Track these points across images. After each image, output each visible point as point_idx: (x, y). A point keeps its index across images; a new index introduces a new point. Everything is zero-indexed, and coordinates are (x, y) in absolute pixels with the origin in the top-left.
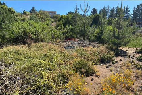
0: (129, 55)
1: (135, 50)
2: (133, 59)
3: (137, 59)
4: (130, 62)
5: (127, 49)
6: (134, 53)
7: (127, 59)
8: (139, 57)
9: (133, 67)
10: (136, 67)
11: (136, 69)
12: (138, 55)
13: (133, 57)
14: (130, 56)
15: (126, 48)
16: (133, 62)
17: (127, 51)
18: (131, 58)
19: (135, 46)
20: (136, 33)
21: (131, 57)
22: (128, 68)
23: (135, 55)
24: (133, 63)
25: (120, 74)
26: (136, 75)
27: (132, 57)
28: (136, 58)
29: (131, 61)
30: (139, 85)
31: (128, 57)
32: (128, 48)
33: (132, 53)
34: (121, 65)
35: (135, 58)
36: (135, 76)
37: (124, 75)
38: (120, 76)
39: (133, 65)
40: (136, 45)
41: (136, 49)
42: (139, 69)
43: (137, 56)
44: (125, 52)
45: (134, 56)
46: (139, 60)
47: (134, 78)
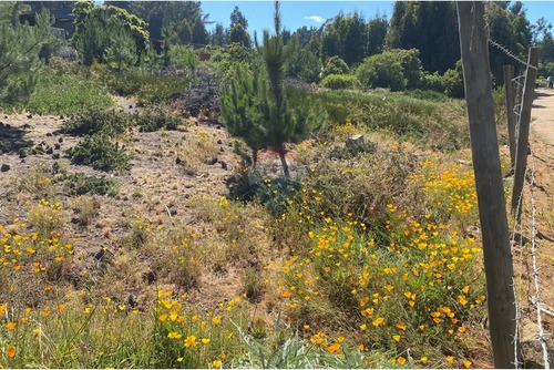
0: (37, 142)
1: (60, 122)
2: (57, 157)
3: (69, 158)
4: (46, 171)
5: (27, 121)
6: (55, 133)
7: (30, 159)
8: (77, 149)
9: (60, 188)
10: (72, 186)
11: (73, 194)
12: (70, 143)
13: (55, 152)
14: (44, 147)
15: (20, 117)
16: (56, 167)
17: (26, 126)
18: (46, 156)
19: (56, 109)
20: (53, 58)
21: (48, 153)
22: (40, 193)
23: (61, 140)
24: (59, 175)
25: (11, 227)
26: (77, 217)
27: (50, 152)
28: (68, 151)
29: (50, 168)
30: (91, 250)
31: (34, 153)
32: (30, 117)
33: (49, 135)
34: (8, 186)
35: (62, 155)
36: (74, 221)
37: (31, 227)
38: (14, 233)
39: (60, 180)
40: (58, 106)
41: (62, 118)
42: (82, 192)
43: (69, 147)
44: (19, 133)
45: (58, 147)
46: (79, 160)
47: (70, 229)
